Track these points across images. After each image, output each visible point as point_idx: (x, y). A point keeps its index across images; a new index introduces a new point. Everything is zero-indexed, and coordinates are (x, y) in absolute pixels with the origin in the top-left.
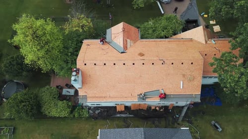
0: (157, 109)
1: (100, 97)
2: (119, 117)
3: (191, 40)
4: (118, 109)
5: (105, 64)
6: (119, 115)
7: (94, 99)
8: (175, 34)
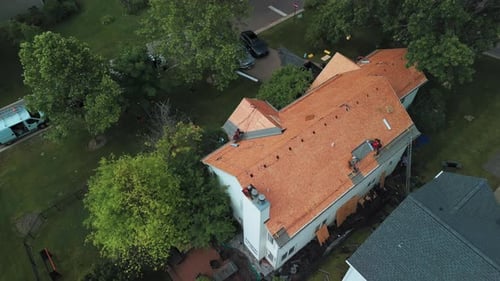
0: (368, 198)
1: (303, 217)
2: (332, 250)
3: (338, 76)
4: (321, 240)
5: (278, 157)
6: (329, 249)
7: (297, 226)
8: (312, 82)
